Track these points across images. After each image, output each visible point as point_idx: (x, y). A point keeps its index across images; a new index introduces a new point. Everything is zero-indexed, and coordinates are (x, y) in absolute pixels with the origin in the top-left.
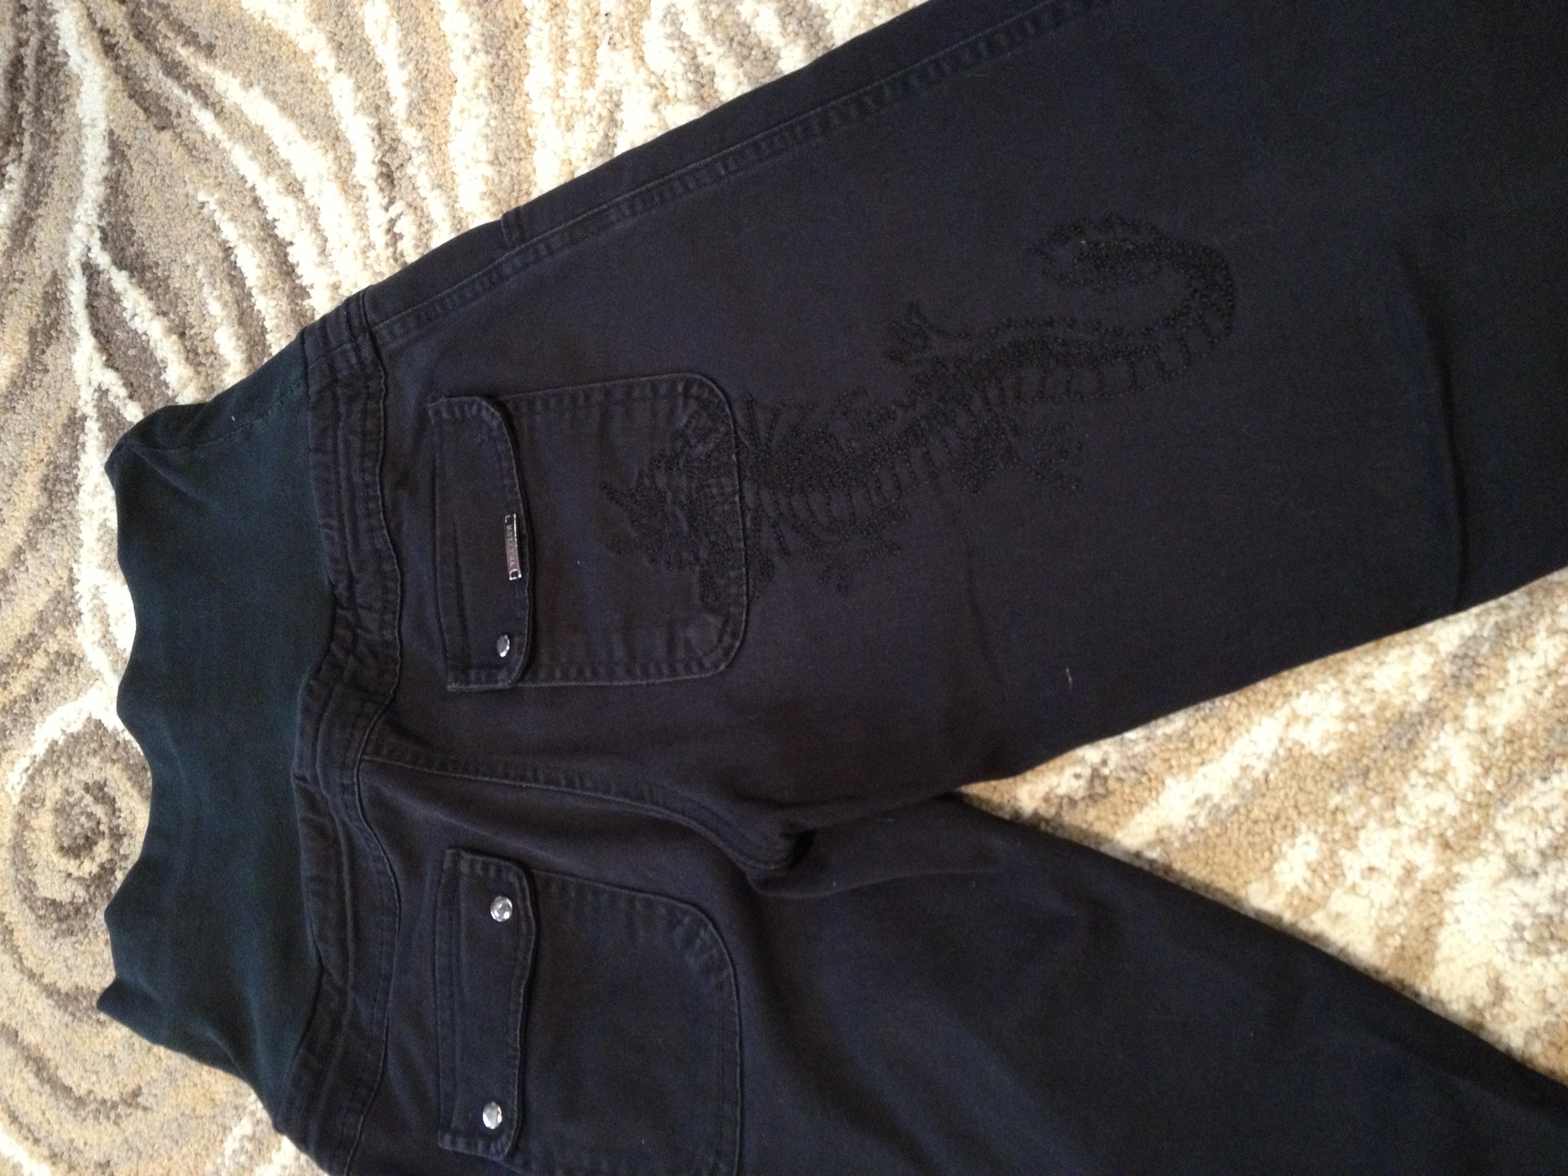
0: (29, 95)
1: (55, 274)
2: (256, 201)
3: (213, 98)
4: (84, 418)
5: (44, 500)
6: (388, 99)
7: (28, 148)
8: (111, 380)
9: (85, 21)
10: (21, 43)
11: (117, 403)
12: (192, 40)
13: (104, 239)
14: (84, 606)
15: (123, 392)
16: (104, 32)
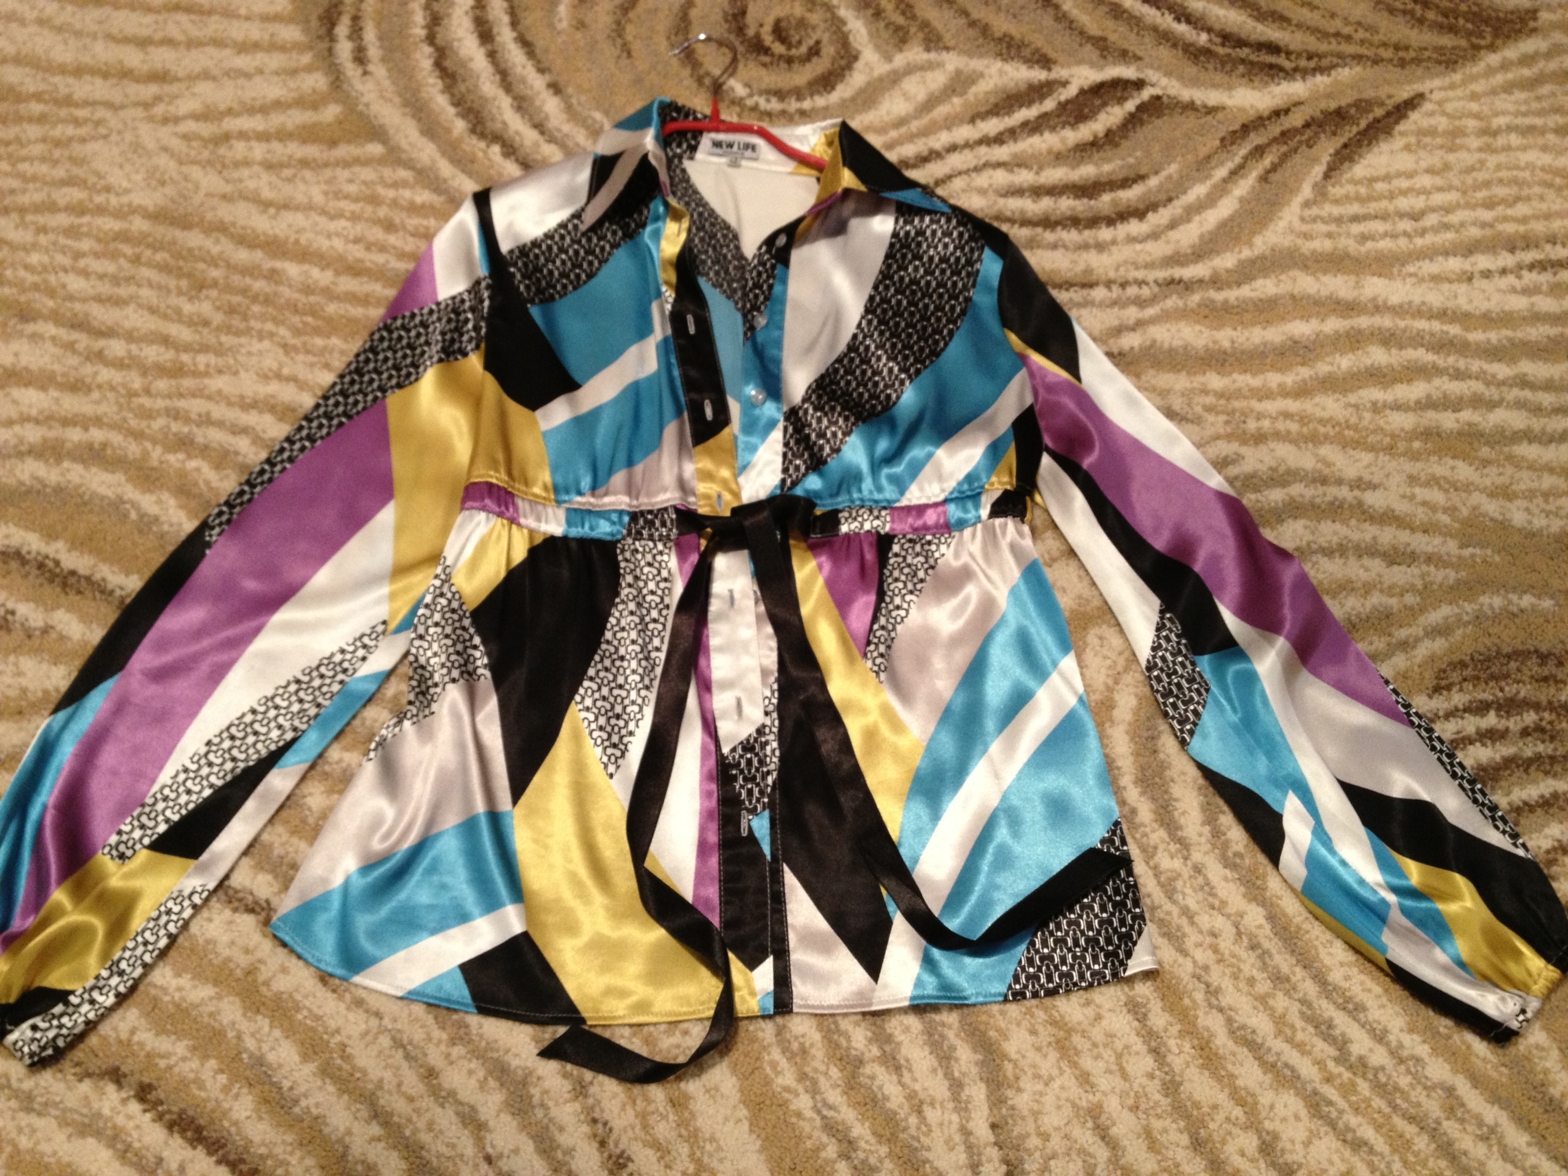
0: (1253, 57)
1: (1140, 59)
2: (1170, 200)
3: (1235, 178)
4: (1049, 70)
5: (998, 35)
6: (1220, 289)
7: (1221, 50)
8: (1072, 91)
9: (1296, 99)
10: (1288, 53)
11: (1055, 95)
12: (1274, 168)
13: (1158, 98)
14: (933, 56)
15: (1063, 98)
16: (1287, 111)
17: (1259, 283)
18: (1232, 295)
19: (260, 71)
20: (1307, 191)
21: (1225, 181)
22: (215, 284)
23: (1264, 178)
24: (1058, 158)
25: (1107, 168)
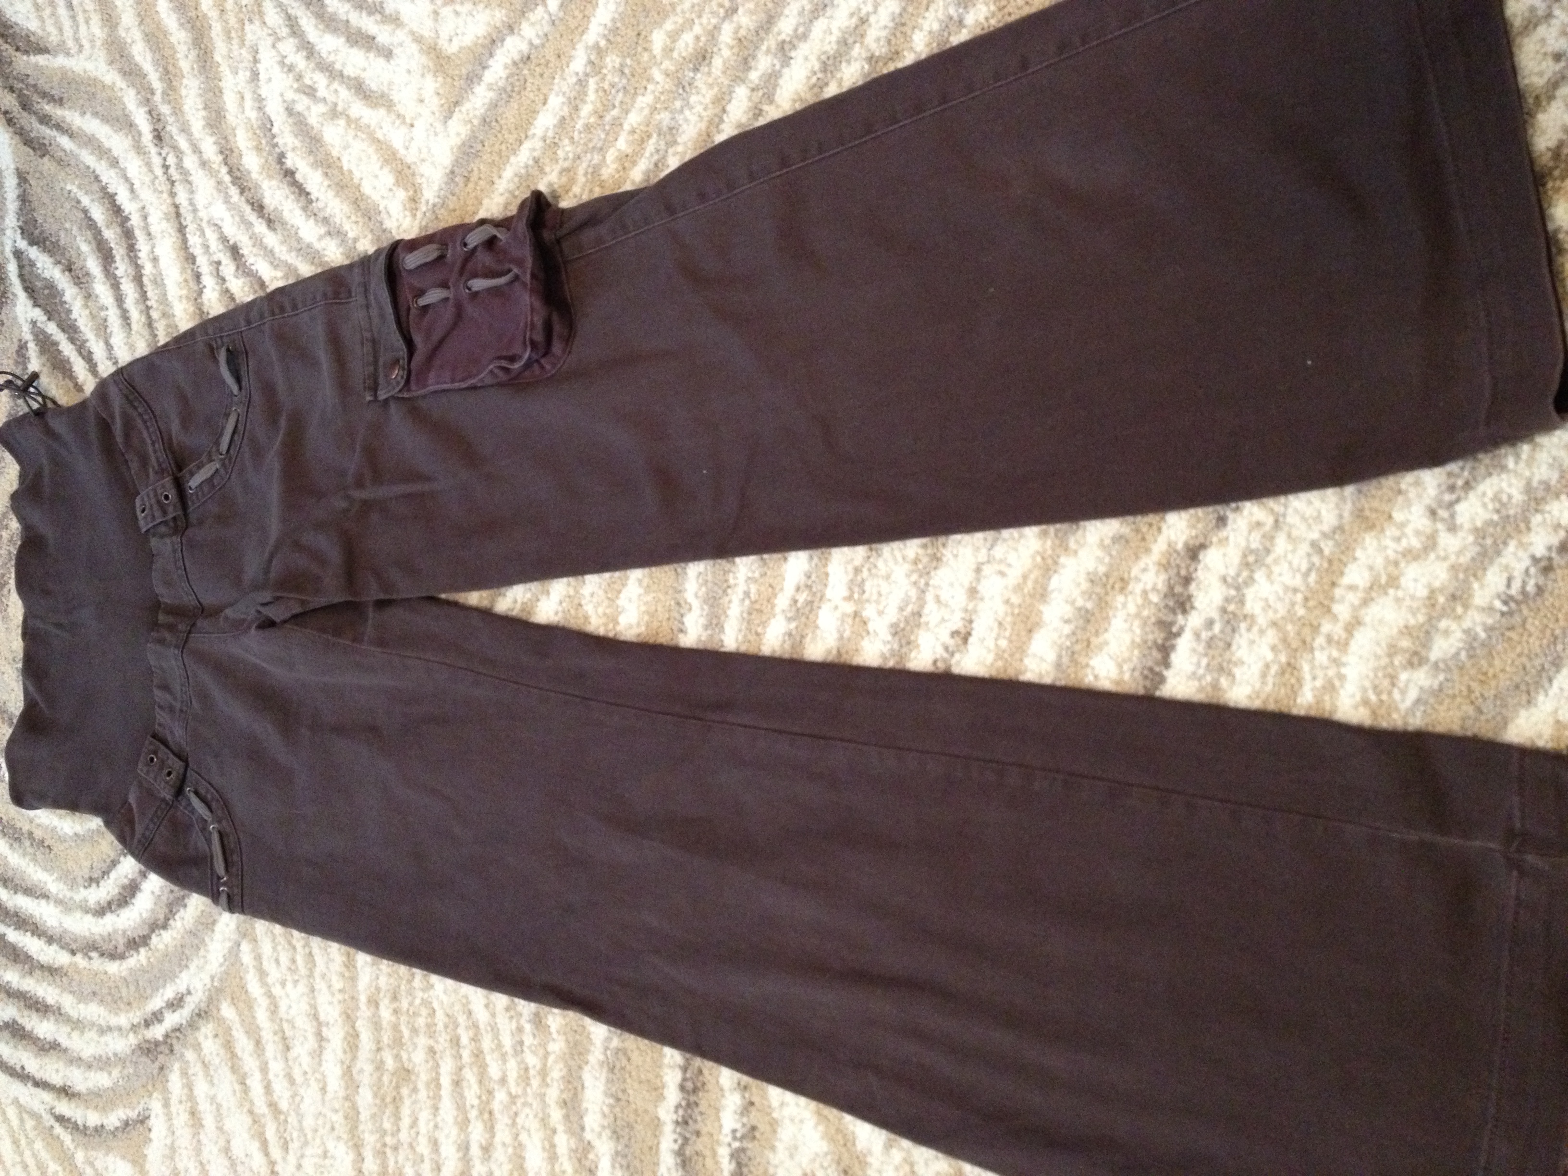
17: (138, 59)
18: (154, 78)
19: (213, 1099)
20: (60, 61)
21: (71, 136)
22: (397, 1057)
23: (60, 102)
24: (89, 296)
25: (85, 248)
